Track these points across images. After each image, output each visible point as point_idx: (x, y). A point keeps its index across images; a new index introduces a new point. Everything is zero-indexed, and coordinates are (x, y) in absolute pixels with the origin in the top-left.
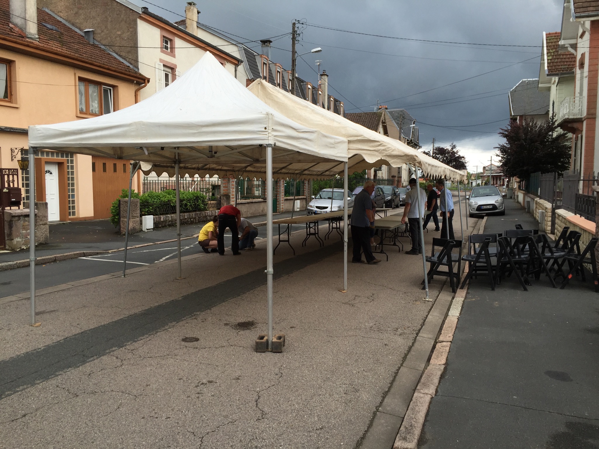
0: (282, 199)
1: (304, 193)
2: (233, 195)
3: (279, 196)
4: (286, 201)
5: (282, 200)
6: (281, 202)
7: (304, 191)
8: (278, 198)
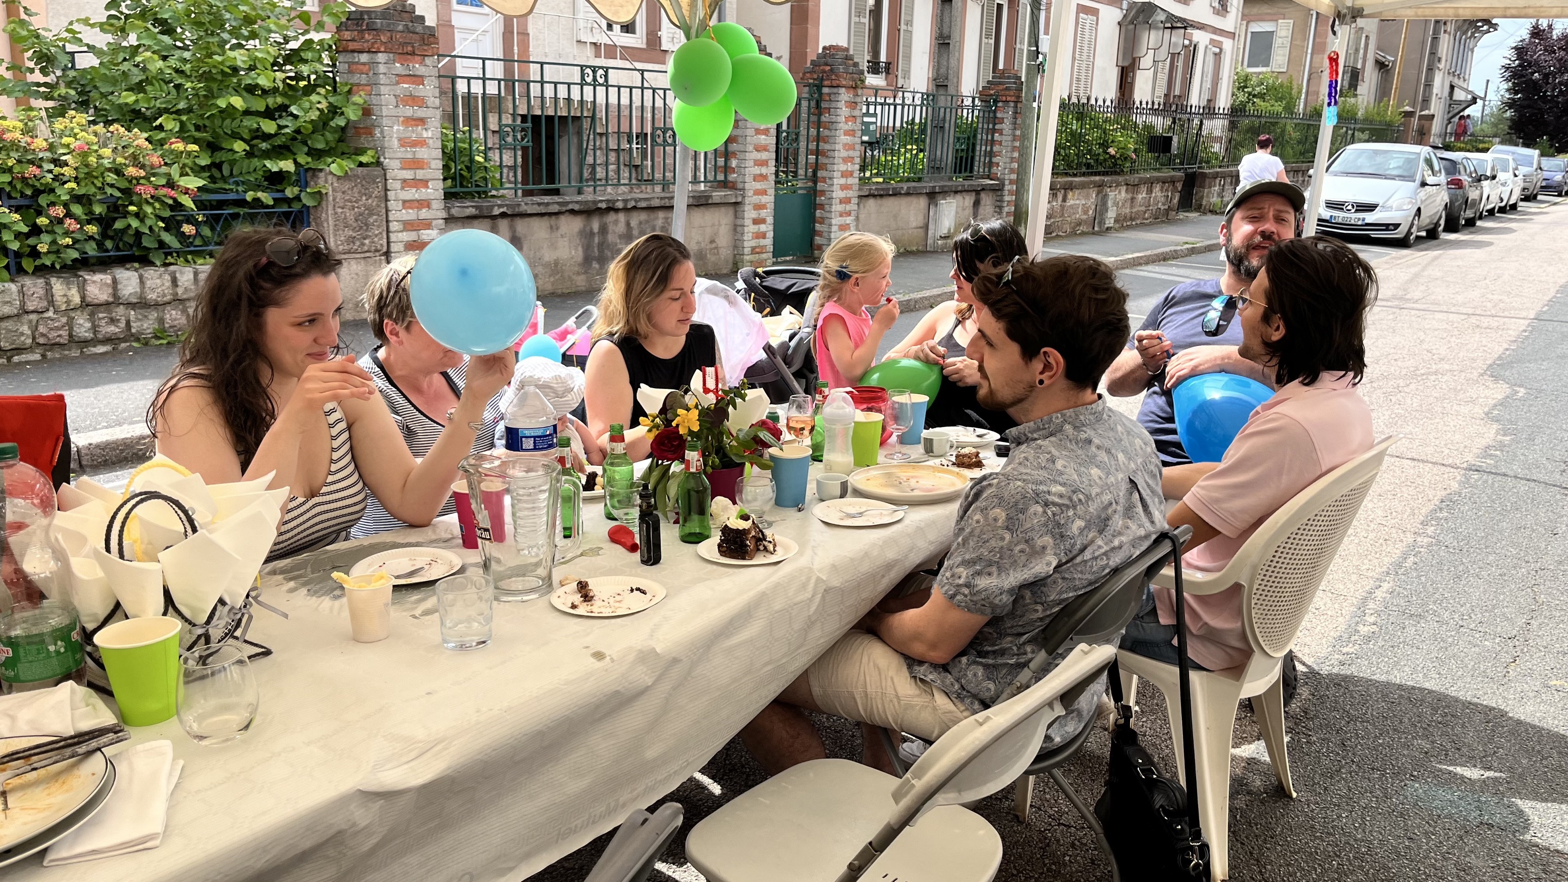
0: (838, 194)
1: (991, 164)
2: (416, 164)
3: (824, 180)
4: (871, 202)
5: (846, 201)
6: (837, 207)
7: (991, 154)
8: (820, 186)
